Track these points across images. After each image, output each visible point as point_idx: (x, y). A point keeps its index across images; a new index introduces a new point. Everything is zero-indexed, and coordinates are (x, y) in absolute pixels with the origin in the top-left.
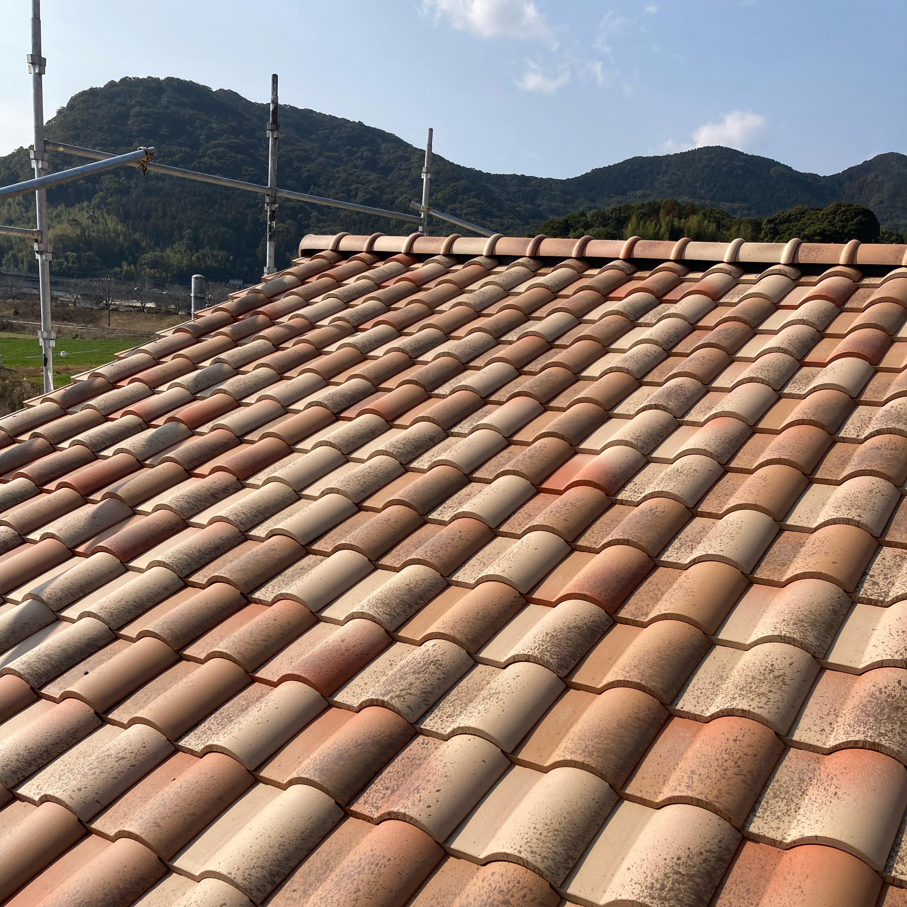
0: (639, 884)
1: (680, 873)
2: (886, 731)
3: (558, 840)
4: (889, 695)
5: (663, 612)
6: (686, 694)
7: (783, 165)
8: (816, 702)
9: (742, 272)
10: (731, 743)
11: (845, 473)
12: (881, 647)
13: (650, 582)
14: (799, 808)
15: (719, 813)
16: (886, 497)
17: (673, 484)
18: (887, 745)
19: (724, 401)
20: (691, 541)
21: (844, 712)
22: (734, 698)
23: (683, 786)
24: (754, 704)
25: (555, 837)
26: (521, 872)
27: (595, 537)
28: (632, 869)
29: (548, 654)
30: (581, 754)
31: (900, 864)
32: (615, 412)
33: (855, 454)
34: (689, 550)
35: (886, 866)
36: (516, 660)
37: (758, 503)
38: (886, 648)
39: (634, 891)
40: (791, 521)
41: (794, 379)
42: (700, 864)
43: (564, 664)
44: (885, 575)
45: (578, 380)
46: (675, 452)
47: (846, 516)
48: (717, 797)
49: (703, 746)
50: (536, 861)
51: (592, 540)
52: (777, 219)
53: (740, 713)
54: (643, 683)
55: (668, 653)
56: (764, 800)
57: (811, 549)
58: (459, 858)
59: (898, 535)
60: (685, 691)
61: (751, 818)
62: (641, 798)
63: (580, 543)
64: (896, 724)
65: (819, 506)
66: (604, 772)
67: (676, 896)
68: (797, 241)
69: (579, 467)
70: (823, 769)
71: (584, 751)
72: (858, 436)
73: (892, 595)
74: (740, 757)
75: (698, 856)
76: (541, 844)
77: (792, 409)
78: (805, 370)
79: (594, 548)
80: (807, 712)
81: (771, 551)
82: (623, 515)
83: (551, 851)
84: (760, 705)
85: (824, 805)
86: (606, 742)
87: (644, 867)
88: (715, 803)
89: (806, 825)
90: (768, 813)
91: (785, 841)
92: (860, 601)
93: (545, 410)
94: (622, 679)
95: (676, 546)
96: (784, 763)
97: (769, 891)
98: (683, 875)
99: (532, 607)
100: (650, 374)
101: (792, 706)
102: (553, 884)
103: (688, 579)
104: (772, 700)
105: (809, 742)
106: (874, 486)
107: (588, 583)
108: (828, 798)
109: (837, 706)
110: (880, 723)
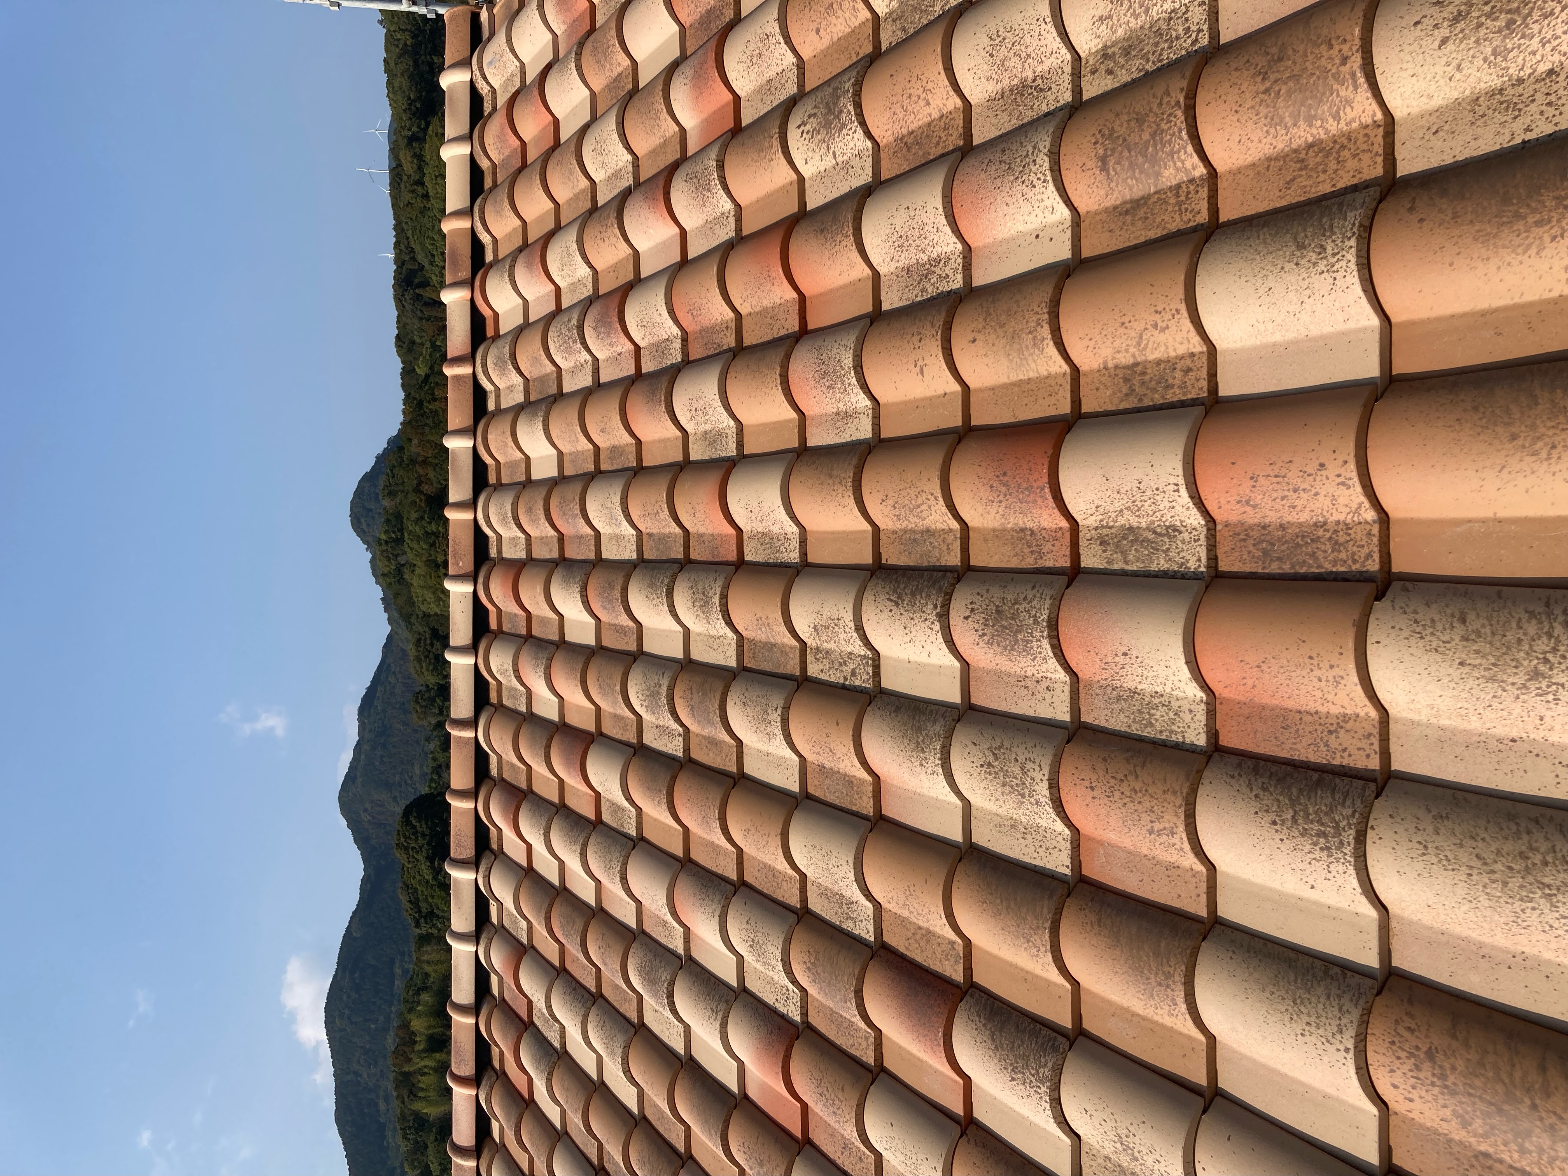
0: (1328, 866)
1: (1293, 817)
2: (1030, 617)
3: (1307, 996)
4: (985, 625)
5: (944, 920)
6: (1048, 866)
7: (350, 922)
8: (1014, 706)
9: (488, 924)
10: (1096, 793)
11: (727, 738)
12: (929, 647)
13: (907, 949)
14: (1156, 693)
15: (1195, 786)
16: (748, 686)
17: (770, 947)
18: (1047, 612)
19: (653, 908)
20: (841, 907)
21: (1018, 670)
22: (1037, 802)
23: (1173, 841)
24: (1038, 776)
25: (1306, 1001)
26: (1375, 1041)
27: (859, 1040)
28: (1312, 883)
29: (1041, 1070)
30: (1173, 990)
31: (1189, 565)
32: (682, 1052)
33: (702, 733)
34: (854, 907)
35: (1197, 579)
36: (1061, 1119)
37: (779, 831)
38: (929, 642)
39: (1341, 871)
40: (795, 787)
41: (618, 827)
42: (1271, 794)
43: (1050, 1044)
44: (841, 664)
45: (645, 1118)
46: (728, 957)
47: (779, 724)
48: (1175, 793)
49: (1112, 828)
50: (1352, 1022)
51: (864, 1044)
52: (415, 917)
53: (1055, 790)
54: (1048, 925)
55: (998, 901)
56: (1159, 736)
57: (826, 755)
58: (1390, 1149)
59: (792, 662)
60: (1044, 868)
61: (1188, 747)
62: (1208, 893)
63: (871, 1061)
64: (1018, 609)
65: (771, 758)
66: (1188, 951)
67: (1326, 814)
68: (448, 863)
69: (764, 1088)
70: (1096, 679)
71: (1168, 986)
72: (680, 735)
73: (864, 651)
74: (1113, 777)
75: (1262, 800)
76: (1323, 1019)
77: (655, 820)
78: (606, 817)
79: (875, 1039)
80: (1030, 713)
81: (837, 802)
82: (821, 1008)
83: (1328, 1003)
84: (1038, 769)
85: (1143, 664)
86: (1145, 958)
87: (1302, 866)
88: (1184, 794)
89: (1176, 679)
90: (1174, 728)
91: (1205, 699)
92: (877, 684)
93: (691, 1157)
94: (1050, 955)
95: (852, 925)
96: (1103, 724)
97: (1277, 702)
98: (1295, 812)
99: (979, 1113)
100: (628, 1015)
101: (1028, 730)
102: (1375, 992)
103: (892, 898)
104: (1028, 756)
105: (1068, 701)
106: (738, 703)
107: (927, 1035)
108: (1133, 662)
109: (1013, 680)
110: (1022, 626)
